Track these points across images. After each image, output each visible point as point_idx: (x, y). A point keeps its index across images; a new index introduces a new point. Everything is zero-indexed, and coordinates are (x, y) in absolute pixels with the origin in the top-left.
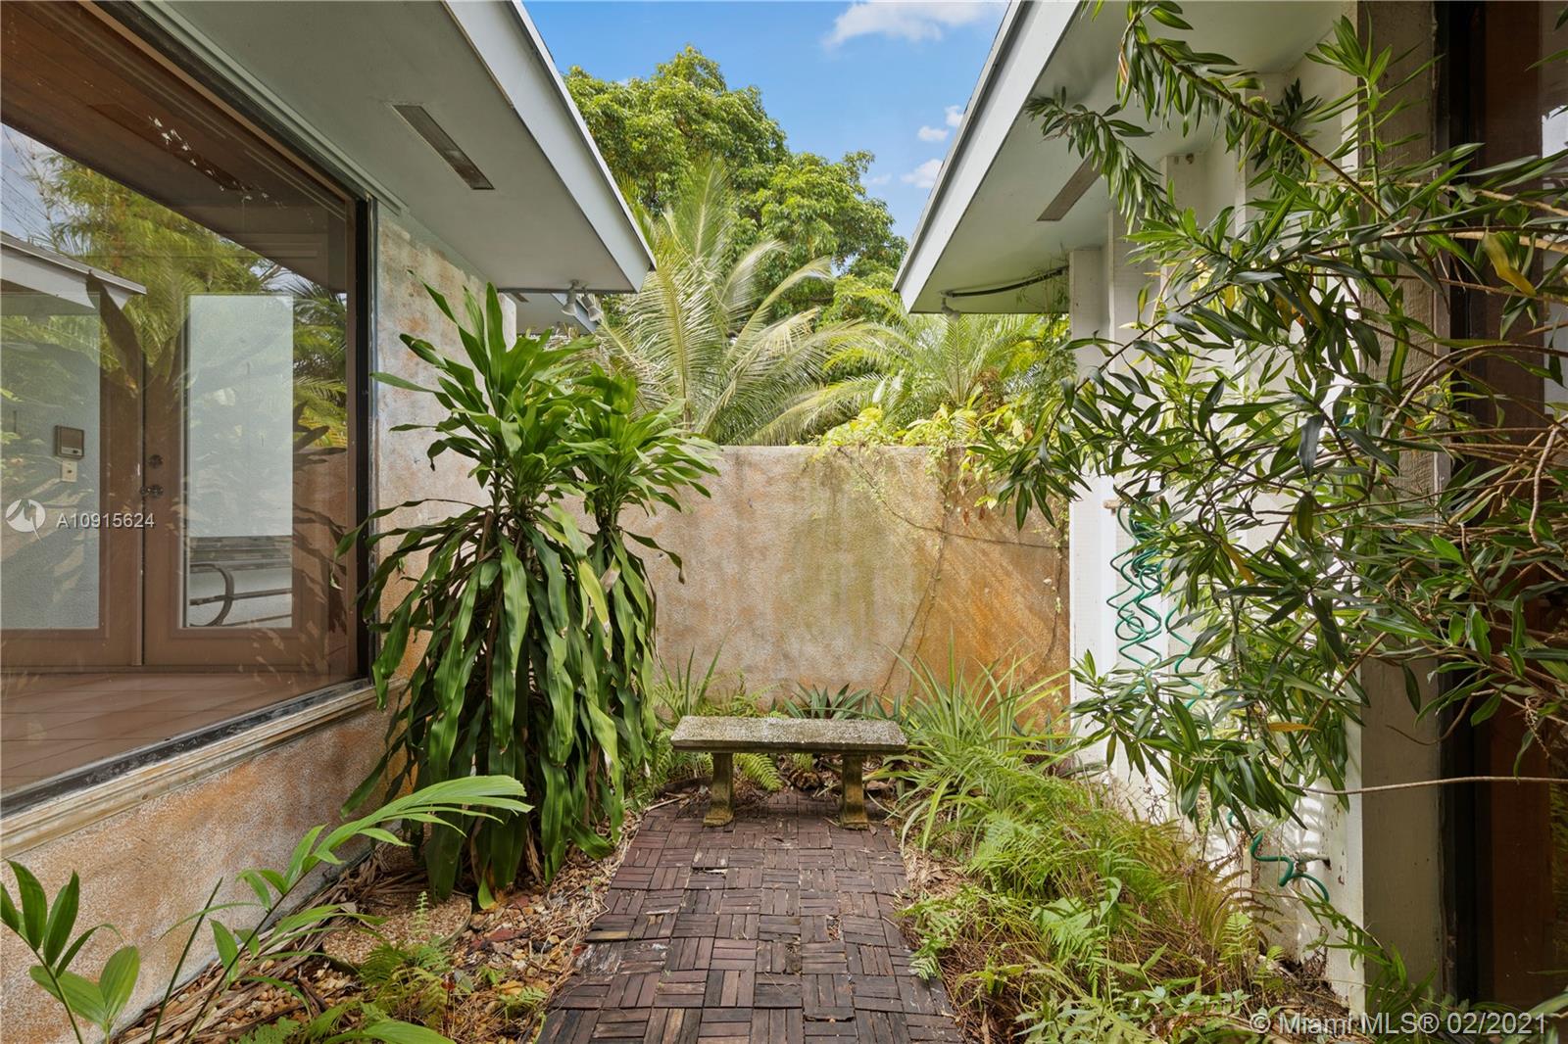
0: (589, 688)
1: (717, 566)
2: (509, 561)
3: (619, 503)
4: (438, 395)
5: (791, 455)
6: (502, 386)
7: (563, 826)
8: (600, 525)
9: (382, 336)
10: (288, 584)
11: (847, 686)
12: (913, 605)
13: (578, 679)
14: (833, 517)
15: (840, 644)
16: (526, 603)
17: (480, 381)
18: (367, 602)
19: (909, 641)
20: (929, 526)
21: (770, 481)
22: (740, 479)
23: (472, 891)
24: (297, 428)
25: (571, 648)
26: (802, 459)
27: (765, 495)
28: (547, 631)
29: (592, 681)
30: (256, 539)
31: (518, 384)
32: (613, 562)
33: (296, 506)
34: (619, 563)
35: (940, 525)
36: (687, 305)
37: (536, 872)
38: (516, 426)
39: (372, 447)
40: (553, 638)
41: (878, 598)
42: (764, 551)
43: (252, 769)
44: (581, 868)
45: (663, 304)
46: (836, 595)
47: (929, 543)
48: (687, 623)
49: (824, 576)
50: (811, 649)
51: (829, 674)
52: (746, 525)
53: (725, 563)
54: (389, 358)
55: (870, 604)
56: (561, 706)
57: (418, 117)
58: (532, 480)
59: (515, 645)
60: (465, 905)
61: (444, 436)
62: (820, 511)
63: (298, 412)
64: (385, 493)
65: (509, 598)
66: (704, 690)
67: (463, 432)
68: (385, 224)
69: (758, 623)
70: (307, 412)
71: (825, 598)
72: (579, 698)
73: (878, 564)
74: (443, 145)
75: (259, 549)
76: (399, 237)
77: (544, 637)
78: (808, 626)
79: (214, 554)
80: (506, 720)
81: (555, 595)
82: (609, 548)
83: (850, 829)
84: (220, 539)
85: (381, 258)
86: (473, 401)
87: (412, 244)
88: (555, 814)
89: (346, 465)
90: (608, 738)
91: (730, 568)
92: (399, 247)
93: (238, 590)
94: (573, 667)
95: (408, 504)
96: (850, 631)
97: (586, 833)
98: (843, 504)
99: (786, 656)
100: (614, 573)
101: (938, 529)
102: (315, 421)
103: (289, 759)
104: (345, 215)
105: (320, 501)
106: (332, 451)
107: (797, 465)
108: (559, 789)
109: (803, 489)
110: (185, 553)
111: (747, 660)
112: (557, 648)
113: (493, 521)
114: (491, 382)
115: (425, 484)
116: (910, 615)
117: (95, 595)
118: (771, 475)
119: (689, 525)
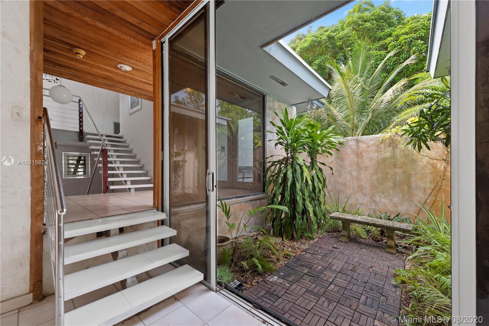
0: (306, 197)
1: (350, 173)
2: (289, 167)
3: (316, 154)
4: (276, 133)
5: (377, 138)
6: (288, 129)
7: (300, 228)
8: (311, 160)
9: (267, 122)
10: (252, 176)
11: (399, 214)
12: (430, 188)
13: (303, 194)
14: (394, 156)
15: (396, 199)
16: (292, 176)
17: (284, 129)
18: (265, 176)
19: (428, 201)
20: (439, 158)
21: (368, 147)
22: (358, 147)
23: (282, 237)
24: (254, 143)
25: (301, 187)
26: (381, 139)
27: (367, 151)
28: (296, 182)
29: (307, 196)
30: (248, 167)
31: (291, 129)
32: (314, 169)
33: (253, 159)
34: (315, 169)
35: (445, 158)
36: (353, 91)
37: (295, 237)
38: (290, 138)
39: (265, 145)
40: (297, 184)
41: (413, 185)
42: (366, 168)
43: (247, 204)
44: (305, 240)
45: (345, 93)
46: (395, 183)
47: (439, 165)
48: (341, 189)
49: (389, 176)
50: (384, 200)
51: (391, 209)
52: (360, 160)
53: (353, 172)
54: (269, 127)
55: (409, 187)
56: (299, 199)
57: (272, 77)
58: (294, 150)
59: (289, 184)
60: (281, 239)
61: (277, 142)
62: (388, 154)
63: (254, 140)
64: (268, 155)
65: (288, 175)
66: (344, 208)
67: (281, 140)
68: (268, 98)
69: (364, 191)
70: (255, 139)
71: (390, 184)
72: (304, 199)
73: (413, 172)
74: (277, 80)
75: (248, 168)
76: (270, 100)
77: (295, 184)
78: (383, 193)
79: (242, 169)
80: (288, 200)
81: (298, 175)
82: (313, 165)
83: (388, 253)
84: (242, 167)
85: (267, 106)
86: (282, 133)
87: (273, 101)
88: (298, 224)
89: (261, 149)
90: (311, 209)
91: (355, 174)
92: (270, 102)
93: (245, 177)
94: (302, 190)
95: (271, 156)
96: (401, 196)
97: (306, 232)
98: (398, 152)
99: (374, 202)
100: (314, 172)
101: (444, 160)
102: (257, 141)
103: (253, 204)
104: (261, 99)
105: (257, 158)
106: (259, 147)
107: (379, 141)
108: (300, 219)
109: (381, 148)
110: (238, 168)
111: (360, 201)
112: (298, 186)
113: (286, 159)
114: (286, 129)
115: (275, 152)
116: (429, 192)
117: (227, 176)
118: (369, 144)
119: (341, 161)
